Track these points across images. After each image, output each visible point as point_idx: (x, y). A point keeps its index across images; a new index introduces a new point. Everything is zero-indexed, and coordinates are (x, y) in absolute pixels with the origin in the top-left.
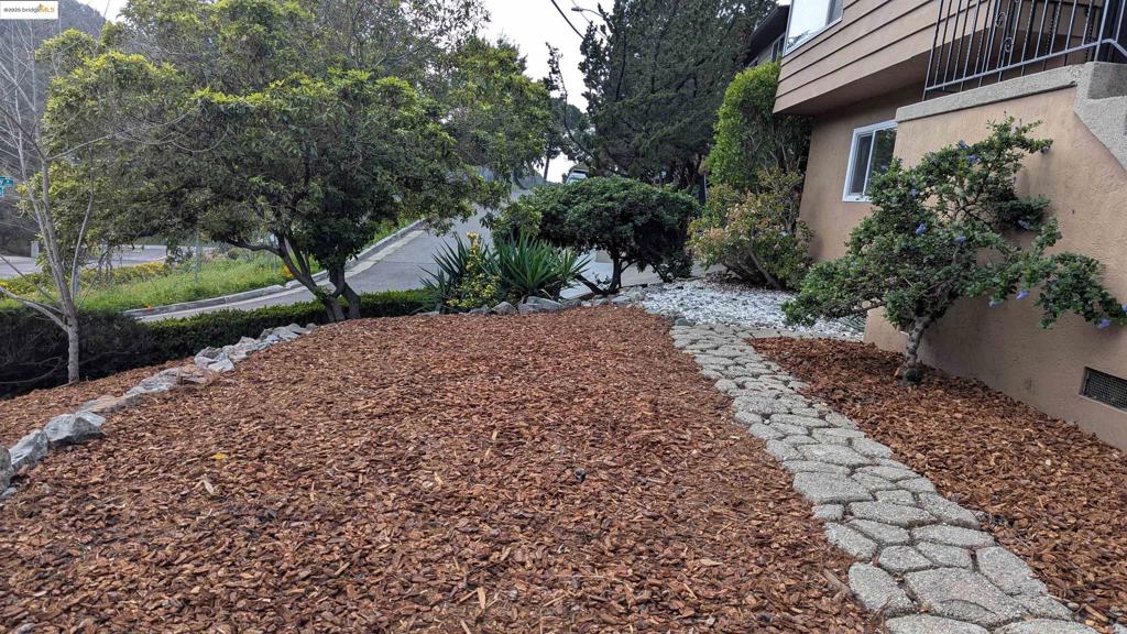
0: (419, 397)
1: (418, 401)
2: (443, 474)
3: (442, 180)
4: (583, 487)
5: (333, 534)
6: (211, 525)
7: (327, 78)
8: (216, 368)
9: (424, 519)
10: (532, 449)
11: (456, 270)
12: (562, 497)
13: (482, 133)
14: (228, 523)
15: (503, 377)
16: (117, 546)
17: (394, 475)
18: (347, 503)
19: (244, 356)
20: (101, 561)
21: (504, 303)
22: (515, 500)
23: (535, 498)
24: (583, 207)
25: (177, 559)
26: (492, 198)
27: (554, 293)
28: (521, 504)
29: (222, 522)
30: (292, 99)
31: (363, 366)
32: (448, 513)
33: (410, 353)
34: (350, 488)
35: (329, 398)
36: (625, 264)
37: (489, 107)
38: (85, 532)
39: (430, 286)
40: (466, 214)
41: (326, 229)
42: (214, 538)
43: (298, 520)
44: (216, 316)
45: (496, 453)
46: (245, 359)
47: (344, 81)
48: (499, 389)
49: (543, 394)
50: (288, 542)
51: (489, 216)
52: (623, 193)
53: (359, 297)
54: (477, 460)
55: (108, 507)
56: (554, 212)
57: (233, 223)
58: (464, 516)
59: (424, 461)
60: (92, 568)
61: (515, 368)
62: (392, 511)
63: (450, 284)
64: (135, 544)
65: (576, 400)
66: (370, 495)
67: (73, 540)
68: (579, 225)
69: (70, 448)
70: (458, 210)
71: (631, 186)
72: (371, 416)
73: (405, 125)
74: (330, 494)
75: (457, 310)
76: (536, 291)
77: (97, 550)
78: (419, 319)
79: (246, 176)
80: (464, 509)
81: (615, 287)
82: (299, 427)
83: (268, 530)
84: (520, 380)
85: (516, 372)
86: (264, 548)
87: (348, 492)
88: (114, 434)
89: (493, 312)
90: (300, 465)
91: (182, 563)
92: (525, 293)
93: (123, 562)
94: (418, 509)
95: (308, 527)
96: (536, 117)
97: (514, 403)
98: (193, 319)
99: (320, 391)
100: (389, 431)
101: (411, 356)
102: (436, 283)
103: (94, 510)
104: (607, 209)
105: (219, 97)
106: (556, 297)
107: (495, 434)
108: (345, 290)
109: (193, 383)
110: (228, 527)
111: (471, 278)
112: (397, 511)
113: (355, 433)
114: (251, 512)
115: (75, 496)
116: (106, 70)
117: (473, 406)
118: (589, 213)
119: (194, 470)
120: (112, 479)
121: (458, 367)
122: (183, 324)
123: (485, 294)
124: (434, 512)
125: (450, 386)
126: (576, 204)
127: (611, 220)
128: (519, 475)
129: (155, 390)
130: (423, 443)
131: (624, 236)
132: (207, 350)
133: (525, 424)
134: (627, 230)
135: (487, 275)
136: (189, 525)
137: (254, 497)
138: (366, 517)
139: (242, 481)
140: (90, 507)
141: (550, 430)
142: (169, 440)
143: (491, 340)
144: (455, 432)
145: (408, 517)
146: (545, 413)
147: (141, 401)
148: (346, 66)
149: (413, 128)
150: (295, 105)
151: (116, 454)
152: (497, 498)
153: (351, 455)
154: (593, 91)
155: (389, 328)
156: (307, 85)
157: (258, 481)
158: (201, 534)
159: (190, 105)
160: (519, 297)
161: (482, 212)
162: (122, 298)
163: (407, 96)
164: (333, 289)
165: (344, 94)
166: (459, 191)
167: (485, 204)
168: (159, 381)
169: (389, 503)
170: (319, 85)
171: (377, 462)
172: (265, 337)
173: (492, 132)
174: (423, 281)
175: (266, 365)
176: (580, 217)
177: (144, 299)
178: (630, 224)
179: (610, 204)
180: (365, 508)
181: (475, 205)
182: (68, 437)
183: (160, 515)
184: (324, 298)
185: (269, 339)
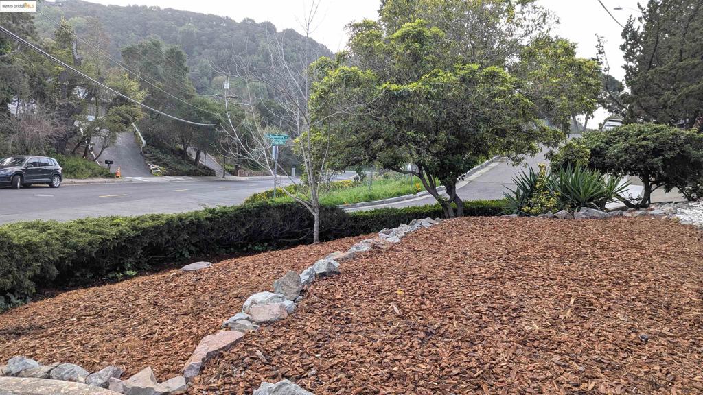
0: (514, 269)
1: (514, 272)
2: (540, 323)
3: (520, 130)
4: (647, 348)
5: (471, 350)
6: (400, 332)
7: (453, 71)
8: (390, 240)
9: (529, 350)
10: (602, 315)
11: (528, 188)
12: (631, 353)
13: (551, 98)
14: (408, 332)
15: (571, 262)
16: (352, 335)
17: (505, 318)
18: (476, 332)
19: (404, 235)
20: (345, 343)
21: (563, 211)
22: (594, 349)
23: (609, 350)
24: (622, 145)
25: (383, 349)
26: (553, 140)
27: (601, 205)
28: (599, 352)
29: (405, 331)
30: (433, 85)
31: (474, 246)
32: (545, 350)
33: (503, 241)
34: (477, 322)
35: (456, 264)
36: (654, 186)
37: (557, 80)
38: (336, 325)
39: (509, 198)
40: (533, 151)
41: (446, 161)
42: (402, 340)
43: (448, 338)
44: (382, 211)
45: (575, 314)
46: (404, 237)
47: (463, 71)
48: (570, 270)
49: (604, 276)
50: (444, 350)
51: (551, 153)
52: (655, 135)
53: (464, 203)
54: (561, 316)
55: (345, 313)
56: (598, 149)
57: (395, 159)
58: (556, 353)
59: (524, 312)
60: (341, 346)
61: (579, 256)
62: (507, 342)
63: (523, 197)
64: (361, 336)
65: (632, 283)
66: (491, 329)
67: (331, 329)
68: (618, 158)
69: (325, 278)
70: (529, 149)
71: (662, 129)
72: (484, 279)
73: (500, 96)
74: (466, 325)
75: (528, 214)
76: (586, 203)
77: (343, 336)
78: (504, 218)
79: (405, 131)
80: (556, 349)
81: (645, 203)
82: (441, 280)
83: (432, 341)
84: (584, 265)
85: (581, 259)
86: (430, 351)
87: (476, 325)
88: (345, 272)
89: (555, 217)
90: (445, 304)
91: (386, 351)
92: (578, 205)
93: (356, 345)
94: (524, 343)
95: (455, 343)
96: (590, 84)
97: (582, 281)
98: (371, 212)
99: (450, 260)
100: (497, 289)
101: (504, 242)
102: (514, 196)
103: (339, 314)
104: (641, 147)
105: (394, 87)
106: (603, 208)
107: (572, 301)
108: (455, 199)
109: (380, 248)
110: (409, 334)
111: (539, 193)
112: (510, 342)
113: (476, 288)
114: (421, 328)
115: (329, 304)
116: (339, 76)
117: (552, 279)
118: (627, 149)
119: (387, 298)
120: (346, 298)
121: (538, 252)
122: (366, 214)
123: (549, 204)
124: (535, 348)
125: (534, 264)
126: (616, 143)
127: (644, 154)
128: (595, 331)
129: (361, 250)
130: (521, 300)
131: (655, 166)
132: (384, 230)
133: (594, 297)
134: (658, 161)
135: (550, 192)
136: (388, 330)
137: (421, 319)
138: (490, 343)
139: (414, 309)
140: (337, 312)
141: (614, 303)
142: (372, 279)
143: (557, 235)
144: (543, 296)
145: (517, 348)
146: (609, 290)
147: (356, 256)
148: (464, 63)
149: (504, 97)
150: (435, 88)
151: (347, 284)
152: (580, 345)
153: (476, 301)
154: (630, 64)
155: (487, 223)
156: (442, 76)
157: (422, 310)
158: (395, 337)
159: (379, 93)
160: (573, 207)
161: (546, 150)
162: (334, 199)
163: (502, 77)
164: (448, 197)
165: (463, 79)
166: (530, 136)
167: (548, 144)
168: (362, 245)
169: (504, 336)
170: (449, 75)
171: (493, 308)
172: (413, 224)
173: (557, 96)
174: (505, 195)
175: (416, 240)
176: (619, 152)
177: (344, 200)
178: (661, 157)
179: (644, 143)
180: (489, 337)
181: (541, 145)
182: (324, 272)
183: (372, 322)
184: (443, 203)
185: (416, 226)
